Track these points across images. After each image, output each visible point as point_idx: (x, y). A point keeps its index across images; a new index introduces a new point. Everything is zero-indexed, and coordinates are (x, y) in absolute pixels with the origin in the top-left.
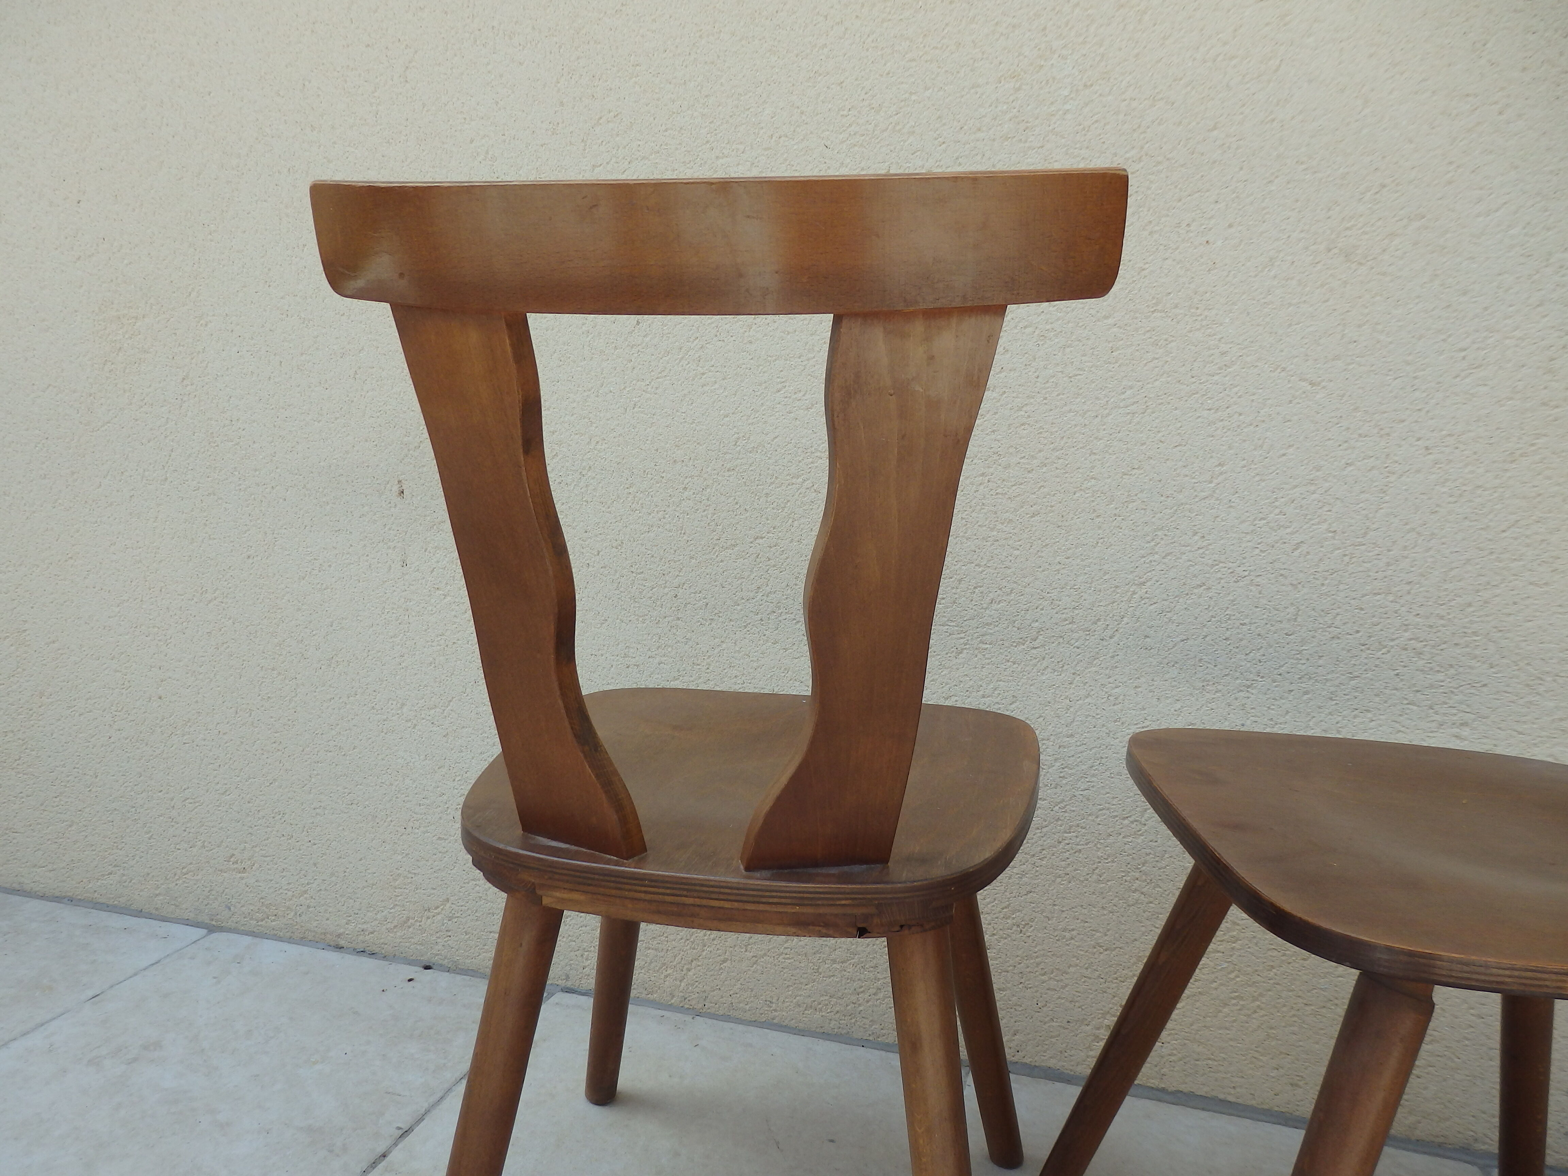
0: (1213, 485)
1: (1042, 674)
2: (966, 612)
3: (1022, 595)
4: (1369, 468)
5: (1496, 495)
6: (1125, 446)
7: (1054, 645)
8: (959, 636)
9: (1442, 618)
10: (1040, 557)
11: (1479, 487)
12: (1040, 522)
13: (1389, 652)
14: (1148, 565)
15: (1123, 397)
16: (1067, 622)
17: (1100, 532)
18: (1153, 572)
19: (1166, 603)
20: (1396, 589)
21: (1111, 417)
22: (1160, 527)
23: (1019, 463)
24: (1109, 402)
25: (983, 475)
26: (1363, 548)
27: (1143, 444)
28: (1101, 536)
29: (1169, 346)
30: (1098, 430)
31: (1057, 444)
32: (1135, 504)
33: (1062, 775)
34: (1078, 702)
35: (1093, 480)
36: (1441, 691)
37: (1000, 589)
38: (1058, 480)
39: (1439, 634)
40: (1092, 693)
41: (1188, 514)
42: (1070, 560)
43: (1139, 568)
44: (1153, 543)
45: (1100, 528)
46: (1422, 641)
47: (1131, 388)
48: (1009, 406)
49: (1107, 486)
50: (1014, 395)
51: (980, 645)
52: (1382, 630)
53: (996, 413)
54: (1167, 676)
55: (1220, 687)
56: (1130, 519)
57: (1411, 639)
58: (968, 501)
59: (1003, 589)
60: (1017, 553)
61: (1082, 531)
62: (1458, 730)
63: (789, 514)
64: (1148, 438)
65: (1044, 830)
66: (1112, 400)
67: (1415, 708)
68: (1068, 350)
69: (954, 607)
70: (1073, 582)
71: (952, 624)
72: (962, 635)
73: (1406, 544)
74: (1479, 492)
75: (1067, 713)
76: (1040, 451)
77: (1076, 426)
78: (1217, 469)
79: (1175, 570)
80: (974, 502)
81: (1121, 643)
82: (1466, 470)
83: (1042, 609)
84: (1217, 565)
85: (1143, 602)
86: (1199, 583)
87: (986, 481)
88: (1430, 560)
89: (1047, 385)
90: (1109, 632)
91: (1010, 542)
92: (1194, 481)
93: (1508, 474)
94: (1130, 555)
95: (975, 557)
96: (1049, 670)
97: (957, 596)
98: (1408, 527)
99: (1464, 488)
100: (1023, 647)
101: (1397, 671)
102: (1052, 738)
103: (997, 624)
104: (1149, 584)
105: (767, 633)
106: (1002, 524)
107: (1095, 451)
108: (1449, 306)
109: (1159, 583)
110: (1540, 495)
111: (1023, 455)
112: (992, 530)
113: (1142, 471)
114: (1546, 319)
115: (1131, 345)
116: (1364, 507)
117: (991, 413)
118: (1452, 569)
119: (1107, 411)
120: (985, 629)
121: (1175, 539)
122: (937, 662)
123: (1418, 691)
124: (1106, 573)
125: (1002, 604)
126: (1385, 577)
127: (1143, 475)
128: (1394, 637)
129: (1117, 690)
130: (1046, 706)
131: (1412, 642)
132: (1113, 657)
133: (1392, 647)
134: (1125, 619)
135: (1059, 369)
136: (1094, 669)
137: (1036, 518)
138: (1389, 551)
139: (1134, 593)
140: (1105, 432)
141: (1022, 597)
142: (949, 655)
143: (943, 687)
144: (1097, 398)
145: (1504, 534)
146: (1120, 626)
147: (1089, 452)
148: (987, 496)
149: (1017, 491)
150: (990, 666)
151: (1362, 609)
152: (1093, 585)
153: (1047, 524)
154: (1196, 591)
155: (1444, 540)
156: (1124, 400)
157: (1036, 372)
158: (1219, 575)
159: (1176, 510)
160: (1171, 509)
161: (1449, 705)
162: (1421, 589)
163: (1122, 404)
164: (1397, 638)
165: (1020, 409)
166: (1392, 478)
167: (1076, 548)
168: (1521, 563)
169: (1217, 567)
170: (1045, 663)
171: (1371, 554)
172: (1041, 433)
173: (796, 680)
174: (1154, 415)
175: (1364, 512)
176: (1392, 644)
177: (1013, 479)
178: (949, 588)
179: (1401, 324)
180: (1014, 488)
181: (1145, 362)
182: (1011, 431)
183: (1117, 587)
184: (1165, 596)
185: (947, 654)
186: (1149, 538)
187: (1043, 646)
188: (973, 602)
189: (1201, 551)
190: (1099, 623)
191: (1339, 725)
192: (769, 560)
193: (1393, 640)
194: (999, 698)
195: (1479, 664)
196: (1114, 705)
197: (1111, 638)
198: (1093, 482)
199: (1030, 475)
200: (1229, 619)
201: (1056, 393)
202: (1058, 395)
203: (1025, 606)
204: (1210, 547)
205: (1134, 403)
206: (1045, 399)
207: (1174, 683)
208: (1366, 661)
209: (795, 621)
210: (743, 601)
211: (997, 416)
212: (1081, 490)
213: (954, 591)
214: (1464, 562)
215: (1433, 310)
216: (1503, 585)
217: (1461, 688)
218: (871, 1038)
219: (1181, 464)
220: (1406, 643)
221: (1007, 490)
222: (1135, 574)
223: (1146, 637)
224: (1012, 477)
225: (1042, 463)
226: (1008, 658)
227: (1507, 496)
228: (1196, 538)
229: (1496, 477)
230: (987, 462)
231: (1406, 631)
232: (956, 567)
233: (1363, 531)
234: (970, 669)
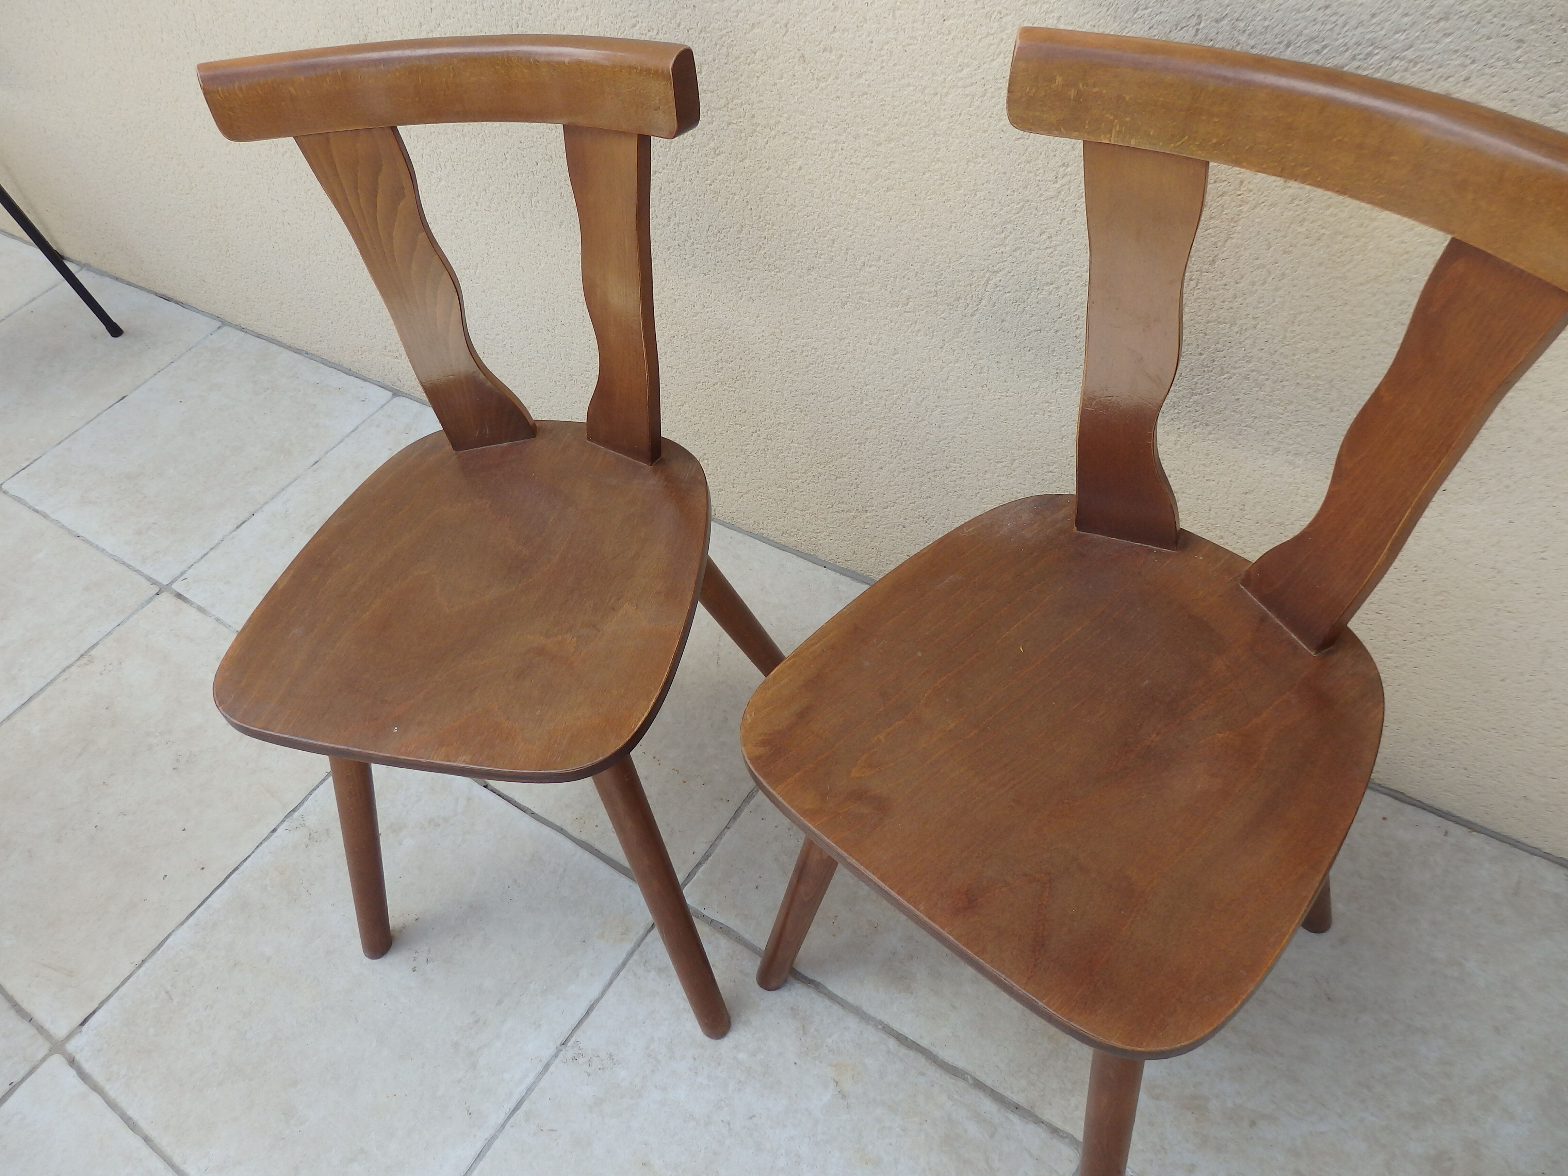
0: (1058, 185)
1: (917, 335)
2: (844, 270)
3: (889, 263)
4: (1220, 193)
5: (1358, 244)
6: (967, 131)
7: (923, 312)
8: (841, 289)
9: (1286, 357)
10: (900, 231)
11: (1341, 233)
12: (895, 197)
13: (1231, 378)
14: (1000, 256)
15: (960, 75)
16: (932, 295)
17: (952, 216)
18: (1005, 263)
19: (1020, 294)
20: (1241, 321)
21: (950, 97)
22: (1009, 220)
23: (867, 135)
24: (947, 80)
25: (836, 141)
26: (1211, 275)
27: (985, 132)
28: (953, 221)
29: (1004, 20)
30: (939, 110)
31: (900, 120)
32: (982, 193)
33: (943, 419)
34: (950, 365)
35: (940, 163)
36: (1279, 422)
37: (870, 254)
38: (906, 157)
39: (1281, 372)
40: (961, 359)
41: (1034, 212)
42: (928, 238)
43: (991, 257)
44: (1003, 235)
45: (951, 212)
46: (1264, 375)
47: (968, 65)
48: (848, 72)
49: (954, 171)
50: (852, 59)
51: (860, 301)
52: (1225, 357)
53: (837, 78)
54: (1024, 359)
55: (1072, 377)
56: (979, 207)
57: (1253, 371)
58: (826, 166)
59: (872, 255)
60: (879, 223)
61: (935, 212)
62: (1292, 458)
63: (676, 155)
64: (989, 125)
65: (935, 456)
66: (949, 78)
67: (1253, 431)
68: (898, 13)
69: (833, 263)
70: (933, 260)
71: (833, 278)
72: (844, 289)
73: (1256, 279)
74: (1340, 238)
75: (941, 371)
76: (885, 125)
77: (916, 102)
78: (1062, 169)
79: (1026, 265)
80: (832, 168)
81: (982, 322)
82: (1328, 212)
83: (909, 279)
84: (1065, 266)
85: (998, 289)
86: (1049, 280)
87: (840, 149)
88: (1278, 299)
89: (882, 53)
90: (969, 310)
91: (871, 213)
92: (1038, 178)
93: (1375, 224)
94: (982, 243)
95: (842, 221)
96: (921, 333)
97: (833, 254)
98: (1258, 262)
99: (1323, 231)
100: (897, 309)
101: (1238, 397)
102: (932, 389)
103: (871, 285)
104: (1003, 273)
105: (687, 257)
106: (862, 193)
107: (938, 132)
108: (1327, 7)
109: (1012, 274)
110: (1408, 252)
111: (869, 127)
112: (854, 197)
113: (986, 160)
114: (1449, 40)
115: (963, 15)
116: (1213, 234)
117: (832, 77)
118: (1301, 313)
119: (945, 90)
120: (862, 288)
121: (1024, 235)
122: (827, 308)
123: (1256, 417)
124: (961, 257)
125: (872, 269)
126: (1231, 308)
127: (988, 165)
128: (1237, 365)
129: (981, 361)
130: (923, 362)
131: (1254, 373)
132: (975, 333)
133: (1234, 374)
134: (983, 301)
135: (892, 34)
136: (960, 340)
137: (892, 193)
138: (1237, 283)
139: (989, 279)
140: (946, 113)
141: (890, 265)
142: (836, 304)
143: (836, 330)
144: (934, 74)
145: (1361, 288)
146: (980, 306)
147: (933, 132)
148: (843, 164)
149: (870, 163)
150: (871, 320)
151: (1206, 334)
152: (951, 265)
153: (902, 200)
154: (1046, 288)
155: (1295, 282)
156: (961, 79)
157: (869, 36)
158: (1067, 277)
159: (1023, 206)
160: (1018, 204)
161: (1285, 435)
162: (1268, 326)
163: (960, 84)
164: (1240, 367)
165: (860, 76)
166: (1245, 208)
167: (932, 227)
168: (1377, 320)
169: (1066, 268)
170: (917, 327)
171: (1218, 283)
172: (884, 105)
173: (719, 301)
174: (993, 100)
175: (1213, 239)
176: (1234, 371)
177: (864, 151)
178: (825, 246)
179: (1266, 23)
180: (867, 159)
181: (979, 37)
182: (854, 99)
183: (972, 271)
184: (1017, 287)
185: (834, 303)
186: (999, 229)
187: (914, 311)
188: (848, 262)
189: (1050, 250)
190: (961, 301)
191: (1180, 430)
192: (671, 194)
193: (1235, 368)
194: (883, 348)
195: (1318, 406)
196: (980, 373)
197: (972, 315)
198: (940, 164)
199: (880, 149)
200: (1078, 319)
201: (893, 63)
202: (895, 65)
203: (893, 274)
204: (1058, 248)
205: (972, 84)
206: (882, 67)
207: (1030, 366)
208: (1207, 381)
209: (705, 252)
210: (660, 227)
211: (839, 81)
212: (929, 171)
213: (829, 249)
214: (1314, 307)
215: (1308, 10)
216: (1353, 338)
217: (1299, 424)
218: (831, 562)
219: (1024, 158)
220: (1247, 373)
221: (860, 160)
222: (989, 262)
223: (1003, 321)
224: (863, 148)
225: (888, 137)
226: (886, 316)
227: (1371, 247)
228: (1044, 237)
229: (1361, 225)
230: (837, 129)
231: (1249, 362)
232: (828, 228)
233: (1211, 259)
234: (855, 319)
